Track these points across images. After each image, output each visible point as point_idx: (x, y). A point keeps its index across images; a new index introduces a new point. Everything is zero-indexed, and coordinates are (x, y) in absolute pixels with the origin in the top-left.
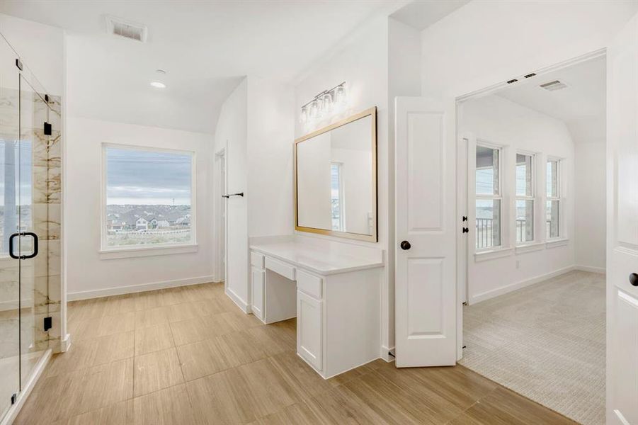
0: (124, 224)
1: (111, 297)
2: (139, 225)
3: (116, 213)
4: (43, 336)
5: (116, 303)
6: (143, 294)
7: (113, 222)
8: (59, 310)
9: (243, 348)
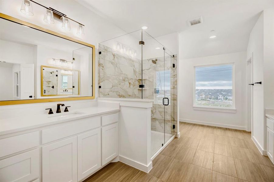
0: (213, 97)
1: (197, 124)
2: (219, 98)
3: (210, 92)
4: (173, 130)
5: (198, 127)
6: (208, 127)
7: (209, 96)
8: (176, 123)
9: (252, 173)
